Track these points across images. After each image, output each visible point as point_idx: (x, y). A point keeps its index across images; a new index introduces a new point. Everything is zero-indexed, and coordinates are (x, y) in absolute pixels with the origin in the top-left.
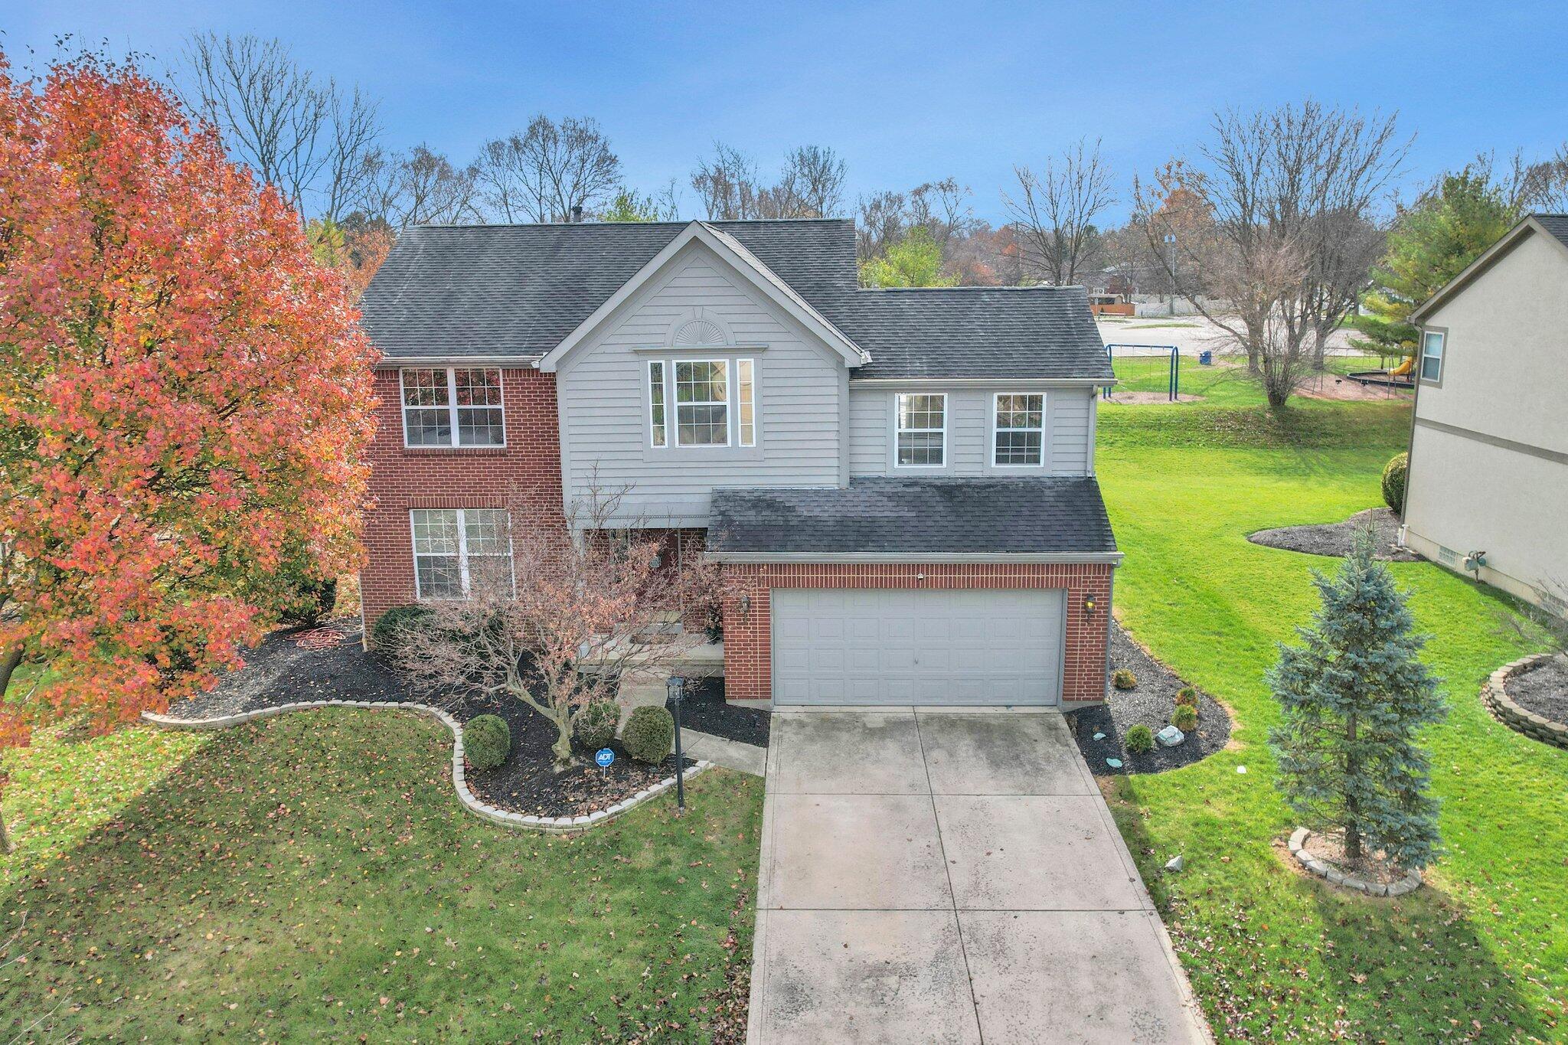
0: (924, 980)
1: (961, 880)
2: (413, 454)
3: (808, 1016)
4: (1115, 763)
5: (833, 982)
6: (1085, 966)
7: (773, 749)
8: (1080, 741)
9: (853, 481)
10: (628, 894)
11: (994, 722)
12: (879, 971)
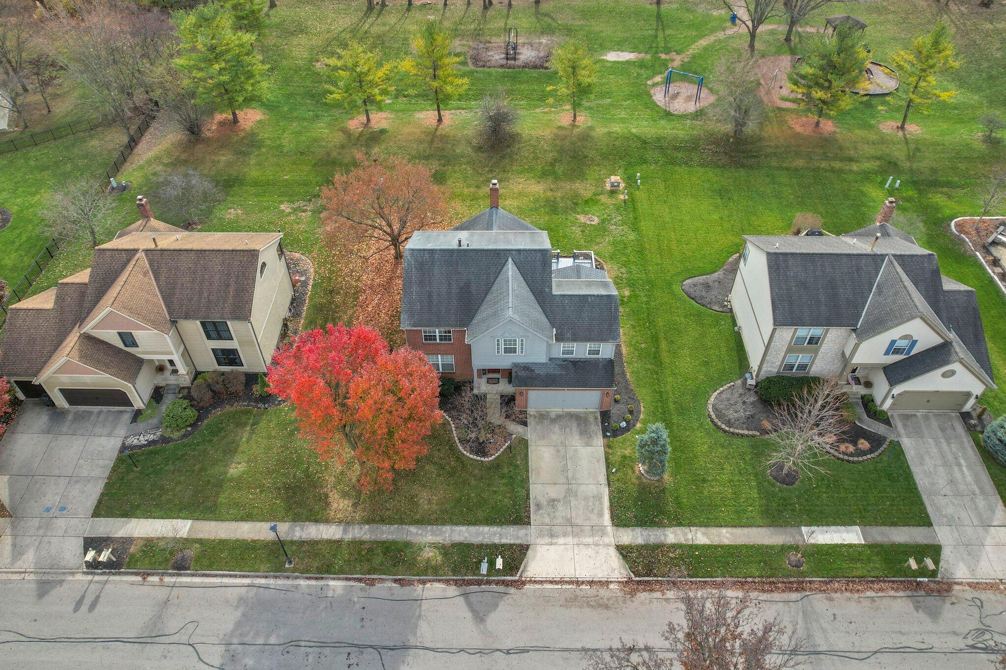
0: (562, 503)
1: (570, 474)
2: (426, 344)
3: (541, 511)
4: (608, 434)
5: (545, 503)
6: (591, 499)
7: (529, 428)
8: (602, 424)
9: (551, 359)
10: (504, 481)
11: (582, 416)
12: (554, 500)
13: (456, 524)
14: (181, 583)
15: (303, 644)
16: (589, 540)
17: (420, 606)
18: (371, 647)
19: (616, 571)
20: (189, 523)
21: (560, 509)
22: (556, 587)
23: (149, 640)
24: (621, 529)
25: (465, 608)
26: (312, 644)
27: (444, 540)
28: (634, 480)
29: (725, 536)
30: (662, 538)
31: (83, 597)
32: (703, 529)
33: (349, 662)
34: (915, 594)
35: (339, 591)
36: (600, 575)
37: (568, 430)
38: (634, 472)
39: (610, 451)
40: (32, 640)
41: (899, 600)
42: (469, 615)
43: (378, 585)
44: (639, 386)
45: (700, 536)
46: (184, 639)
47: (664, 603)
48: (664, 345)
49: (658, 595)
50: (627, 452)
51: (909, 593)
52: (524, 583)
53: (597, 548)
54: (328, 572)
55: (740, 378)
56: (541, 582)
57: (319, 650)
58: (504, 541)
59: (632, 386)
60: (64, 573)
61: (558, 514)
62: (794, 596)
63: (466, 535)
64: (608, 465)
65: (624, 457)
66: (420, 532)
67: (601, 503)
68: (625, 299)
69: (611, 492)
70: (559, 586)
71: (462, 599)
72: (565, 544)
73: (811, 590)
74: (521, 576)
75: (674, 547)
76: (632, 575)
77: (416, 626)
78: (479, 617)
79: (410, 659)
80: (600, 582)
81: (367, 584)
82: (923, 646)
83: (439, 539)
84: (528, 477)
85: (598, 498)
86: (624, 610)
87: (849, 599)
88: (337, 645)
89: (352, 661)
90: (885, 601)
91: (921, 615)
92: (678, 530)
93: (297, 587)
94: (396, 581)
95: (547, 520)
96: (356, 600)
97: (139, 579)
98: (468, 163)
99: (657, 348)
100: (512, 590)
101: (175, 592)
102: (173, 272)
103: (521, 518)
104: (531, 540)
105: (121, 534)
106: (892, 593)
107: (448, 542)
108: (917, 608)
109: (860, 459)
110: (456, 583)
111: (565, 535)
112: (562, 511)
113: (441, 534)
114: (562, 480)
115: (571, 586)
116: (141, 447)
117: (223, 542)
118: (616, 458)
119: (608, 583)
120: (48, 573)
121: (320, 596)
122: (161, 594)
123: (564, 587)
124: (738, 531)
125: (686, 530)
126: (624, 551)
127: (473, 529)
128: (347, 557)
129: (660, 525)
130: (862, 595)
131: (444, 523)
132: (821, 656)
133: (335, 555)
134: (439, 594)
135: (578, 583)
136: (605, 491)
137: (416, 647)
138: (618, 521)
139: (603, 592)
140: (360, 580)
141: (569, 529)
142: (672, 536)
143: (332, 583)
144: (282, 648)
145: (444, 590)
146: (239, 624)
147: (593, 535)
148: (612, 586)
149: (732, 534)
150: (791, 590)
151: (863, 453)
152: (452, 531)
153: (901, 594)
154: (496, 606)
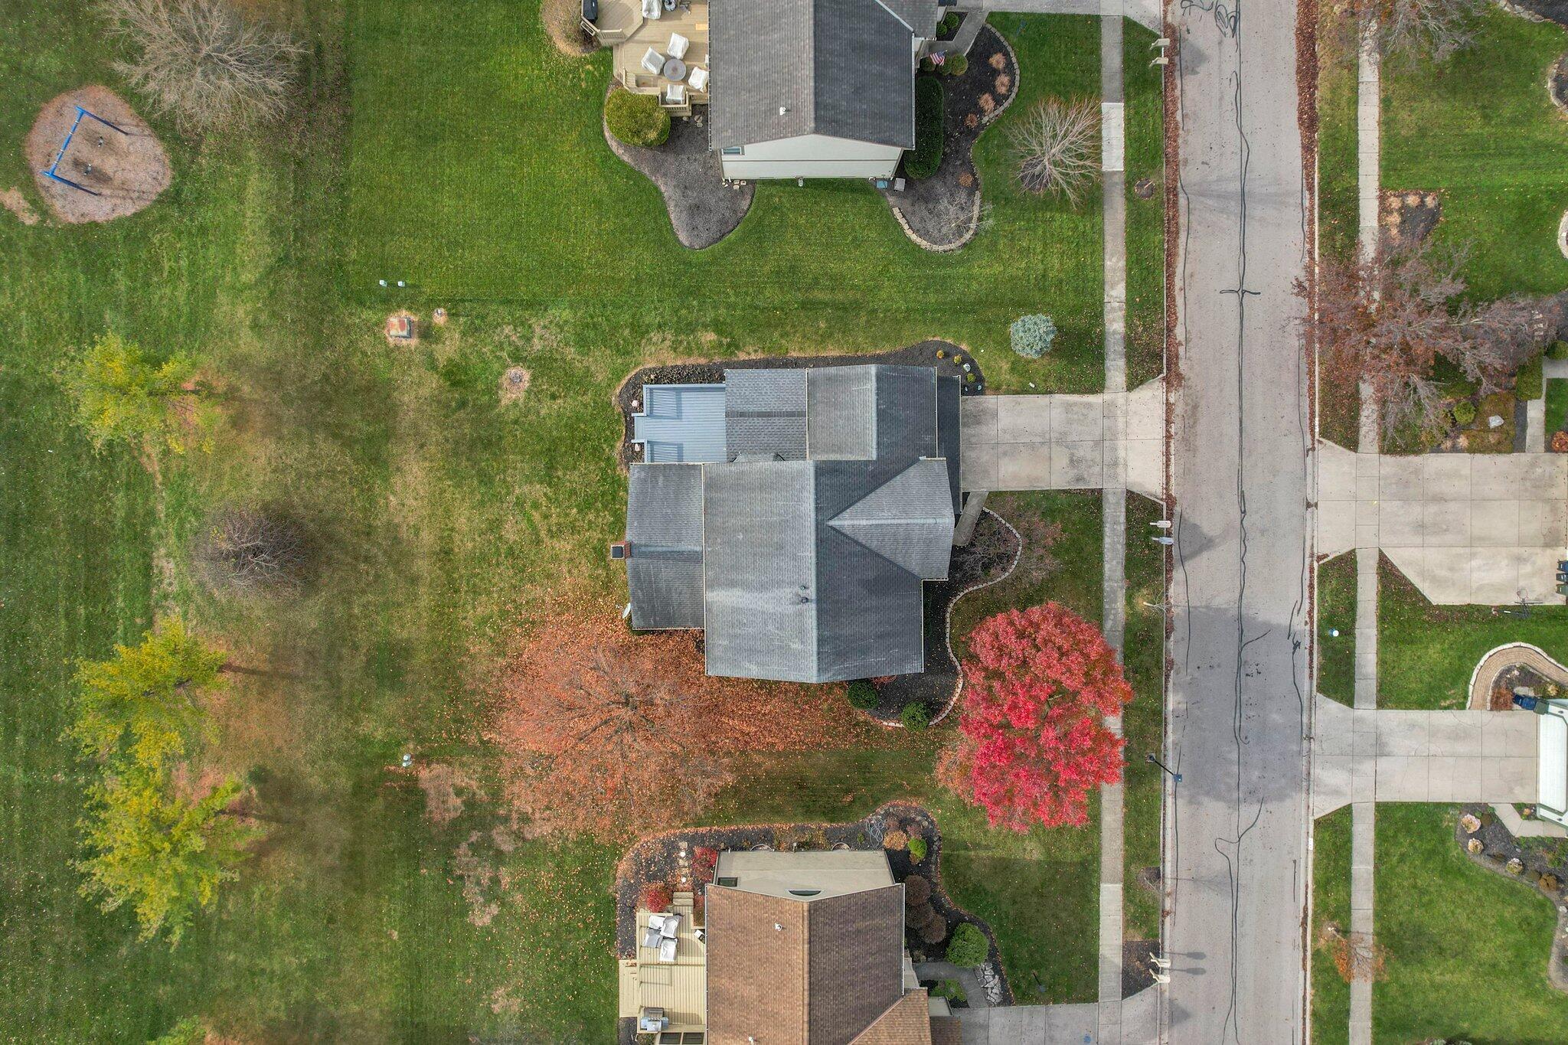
0: (1075, 451)
3: (1086, 476)
4: (981, 387)
5: (1076, 470)
6: (1070, 415)
13: (1101, 574)
14: (1172, 872)
15: (1237, 724)
16: (1121, 421)
17: (1195, 608)
18: (1240, 654)
19: (1156, 393)
20: (1104, 886)
21: (1082, 454)
22: (1173, 460)
23: (1235, 883)
24: (1108, 383)
25: (1197, 559)
26: (1238, 715)
27: (1121, 588)
28: (1045, 362)
29: (1115, 263)
30: (1118, 337)
31: (1189, 971)
32: (1107, 287)
33: (1255, 674)
34: (1178, 67)
35: (1180, 697)
36: (1160, 412)
37: (973, 440)
38: (1035, 361)
39: (1004, 387)
40: (1233, 1002)
41: (1185, 88)
42: (1205, 555)
43: (1172, 655)
44: (899, 338)
45: (1116, 294)
46: (1233, 847)
47: (1191, 344)
48: (819, 295)
49: (1181, 350)
50: (1006, 366)
51: (1177, 74)
52: (1169, 496)
53: (1131, 413)
54: (1160, 712)
55: (884, 196)
56: (1168, 477)
57: (1243, 706)
58: (1122, 519)
59: (899, 348)
60: (1161, 1003)
61: (1089, 457)
62: (1182, 201)
63: (1114, 563)
64: (1024, 391)
65: (1013, 370)
66: (1112, 617)
67: (1075, 404)
68: (725, 341)
69: (1061, 391)
70: (1173, 457)
71: (1186, 564)
72: (1126, 449)
73: (1175, 180)
74: (1162, 499)
75: (1129, 325)
76: (1161, 376)
77: (1218, 610)
78: (1207, 544)
79: (1251, 612)
80: (1167, 412)
81: (1172, 668)
82: (1234, 82)
83: (1121, 596)
84: (1042, 492)
85: (1068, 407)
86: (1199, 388)
87: (1186, 142)
88: (1238, 689)
89: (1255, 671)
90: (1187, 103)
91: (1203, 69)
92: (1108, 317)
93: (1175, 744)
94: (1168, 637)
95: (1097, 469)
96: (1189, 678)
97: (1168, 920)
98: (348, 603)
99: (826, 304)
100: (1177, 509)
101: (1183, 874)
102: (840, 1019)
103: (1094, 500)
104: (1121, 488)
105: (1118, 960)
106: (1178, 92)
107: (1124, 584)
108: (1194, 72)
109: (1018, 72)
110: (1169, 571)
111: (1114, 449)
112: (1084, 451)
113: (1114, 592)
114: (1045, 450)
115: (1172, 444)
116: (1002, 981)
117: (1128, 841)
118: (1014, 380)
119: (1168, 404)
120: (1161, 1020)
121: (1183, 716)
122: (1185, 887)
123: (1173, 452)
124: (1109, 246)
125: (1107, 308)
126: (1134, 382)
127: (1108, 555)
128: (1144, 695)
129: (1102, 337)
130: (1181, 125)
131: (1100, 589)
132: (1246, 190)
133: (1143, 709)
134: (1182, 589)
135: (1168, 437)
136: (1058, 398)
137: (1240, 607)
138: (1097, 386)
139: (1179, 410)
140: (1167, 676)
141: (1107, 444)
142: (1115, 324)
143: (1170, 707)
144: (1241, 744)
145: (1177, 583)
146: (1219, 797)
147: (1115, 417)
148: (1172, 400)
149: (1112, 255)
150: (1175, 203)
151: (1009, 65)
152: (1110, 579)
153: (1178, 82)
154: (1195, 526)
